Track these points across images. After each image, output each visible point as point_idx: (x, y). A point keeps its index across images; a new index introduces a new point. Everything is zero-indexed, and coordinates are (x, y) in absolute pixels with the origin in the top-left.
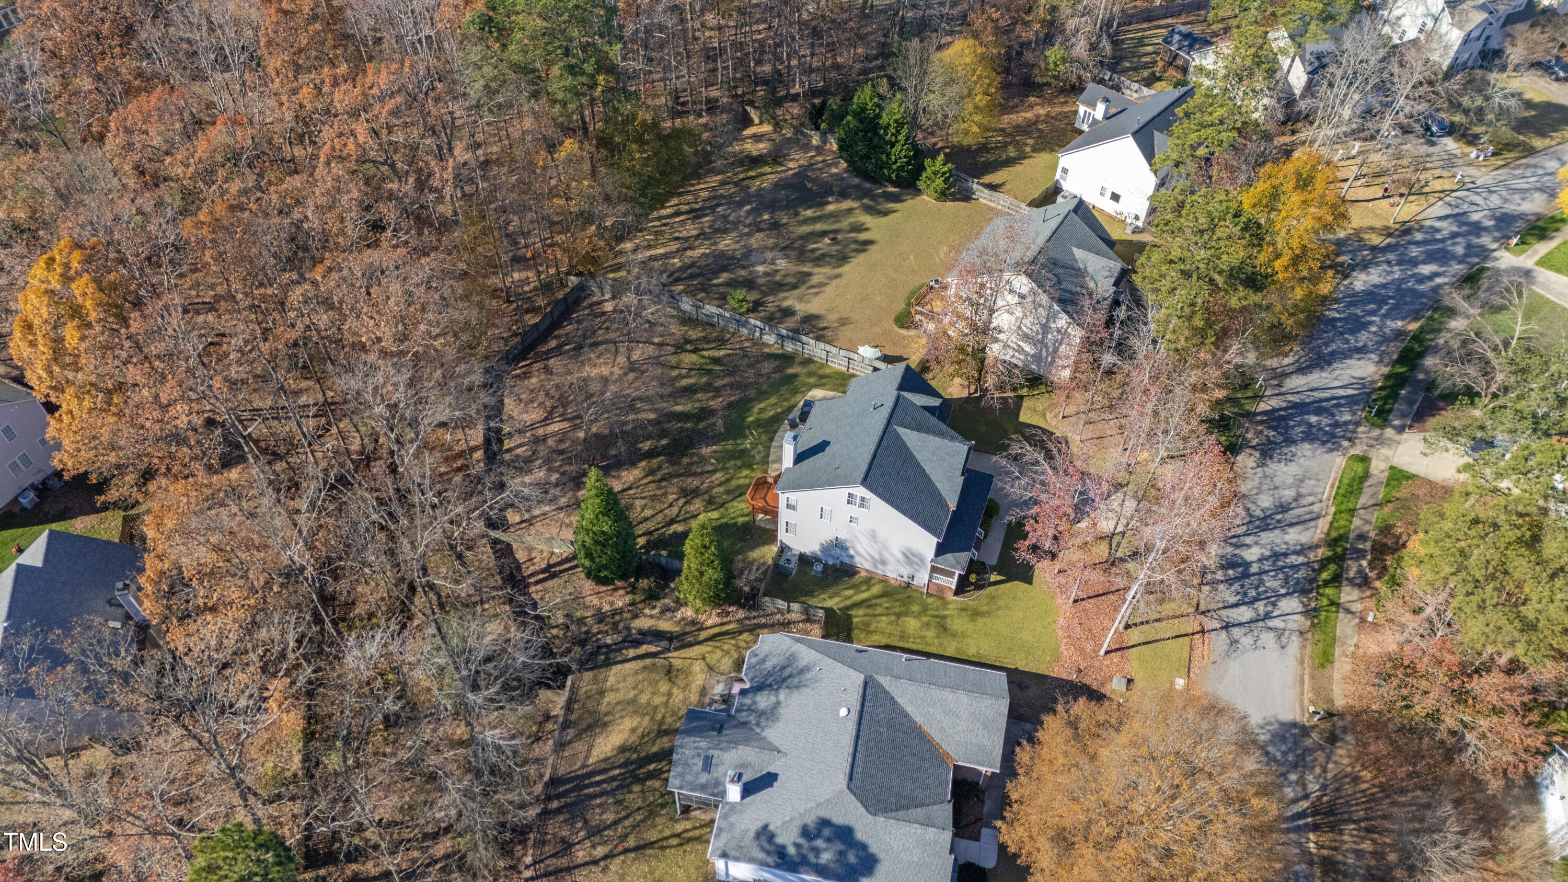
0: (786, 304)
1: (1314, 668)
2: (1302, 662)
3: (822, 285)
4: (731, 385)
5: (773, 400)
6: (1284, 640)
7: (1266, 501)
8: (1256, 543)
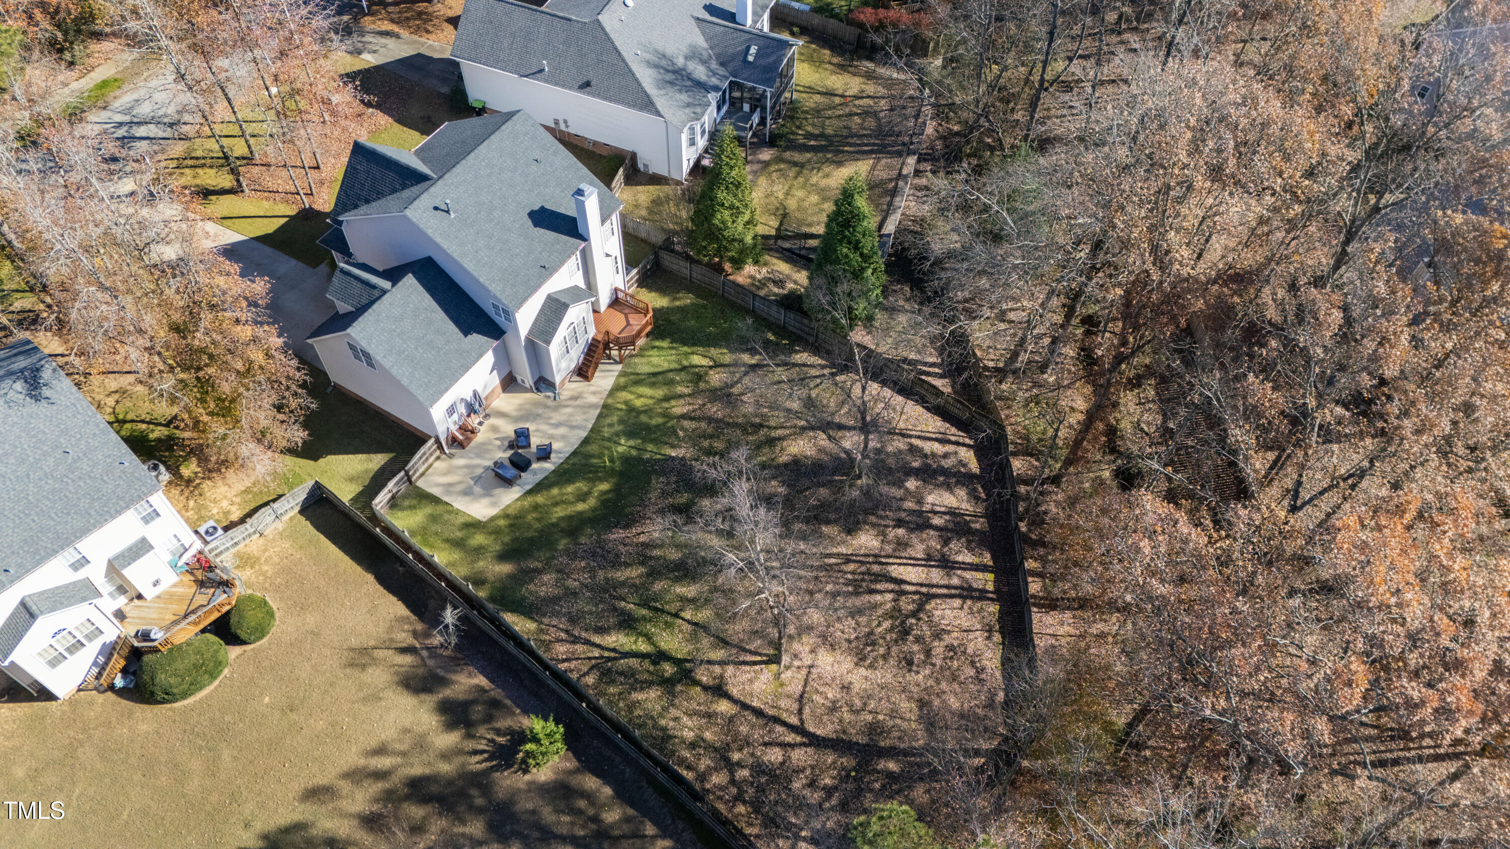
0: (451, 739)
4: (616, 563)
5: (560, 512)
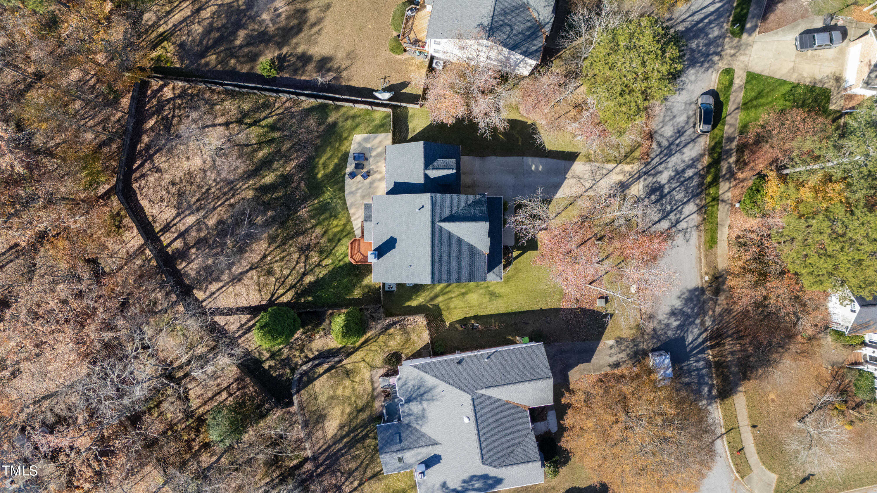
0: (300, 50)
1: (706, 250)
2: (699, 248)
3: (320, 20)
4: (293, 148)
5: (329, 153)
6: (687, 235)
7: (668, 131)
8: (666, 168)
